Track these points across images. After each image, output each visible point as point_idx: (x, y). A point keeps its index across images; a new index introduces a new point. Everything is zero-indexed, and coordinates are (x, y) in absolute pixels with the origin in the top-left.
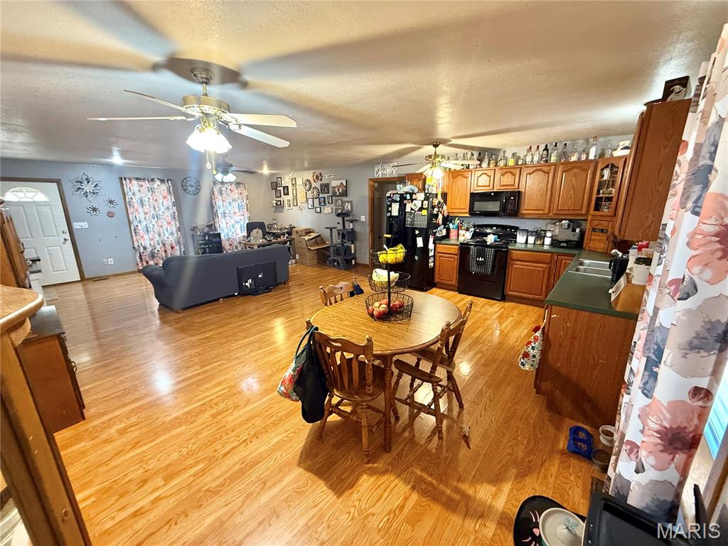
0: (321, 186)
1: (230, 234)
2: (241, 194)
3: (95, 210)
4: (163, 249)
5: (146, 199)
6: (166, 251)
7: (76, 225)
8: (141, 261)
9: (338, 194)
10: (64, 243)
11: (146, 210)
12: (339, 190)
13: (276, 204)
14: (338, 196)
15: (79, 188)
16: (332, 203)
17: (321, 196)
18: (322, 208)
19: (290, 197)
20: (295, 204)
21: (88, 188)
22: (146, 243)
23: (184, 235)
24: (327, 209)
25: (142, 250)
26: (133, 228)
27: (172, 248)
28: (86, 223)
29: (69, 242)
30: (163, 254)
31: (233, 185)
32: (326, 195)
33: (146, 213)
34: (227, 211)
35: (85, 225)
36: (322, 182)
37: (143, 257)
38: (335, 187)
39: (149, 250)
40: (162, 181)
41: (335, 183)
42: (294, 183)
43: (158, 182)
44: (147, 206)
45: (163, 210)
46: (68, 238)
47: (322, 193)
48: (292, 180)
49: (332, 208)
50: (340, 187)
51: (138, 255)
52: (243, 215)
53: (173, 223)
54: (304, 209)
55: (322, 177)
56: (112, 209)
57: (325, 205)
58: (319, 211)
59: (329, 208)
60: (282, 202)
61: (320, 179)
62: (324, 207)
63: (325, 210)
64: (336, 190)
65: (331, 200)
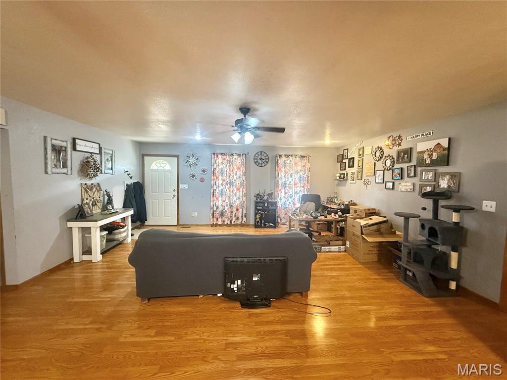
1: (287, 203)
2: (304, 166)
3: (193, 176)
4: (230, 210)
5: (226, 169)
6: (232, 212)
7: (181, 186)
8: (213, 218)
9: (428, 161)
10: (173, 198)
11: (224, 178)
12: (430, 156)
13: (340, 177)
14: (428, 165)
15: (188, 161)
16: (415, 176)
17: (397, 166)
18: (397, 183)
19: (355, 169)
20: (359, 177)
21: (192, 160)
22: (219, 203)
23: (248, 200)
24: (406, 185)
25: (215, 209)
26: (212, 191)
27: (237, 210)
28: (187, 185)
29: (176, 197)
30: (229, 214)
31: (297, 158)
32: (405, 166)
33: (223, 180)
34: (288, 182)
35: (186, 186)
36: (400, 148)
37: (215, 215)
38: (423, 152)
39: (221, 209)
40: (239, 155)
41: (421, 147)
42: (361, 153)
43: (235, 157)
44: (225, 175)
45: (235, 178)
46: (176, 194)
47: (398, 162)
48: (359, 150)
49: (414, 185)
50: (435, 150)
51: (212, 212)
52: (303, 187)
53: (241, 189)
54: (369, 183)
55: (401, 140)
56: (204, 176)
57: (402, 179)
58: (391, 187)
59: (408, 184)
60: (345, 176)
61: (398, 143)
62: (400, 181)
63: (400, 187)
64: (426, 156)
65: (413, 172)
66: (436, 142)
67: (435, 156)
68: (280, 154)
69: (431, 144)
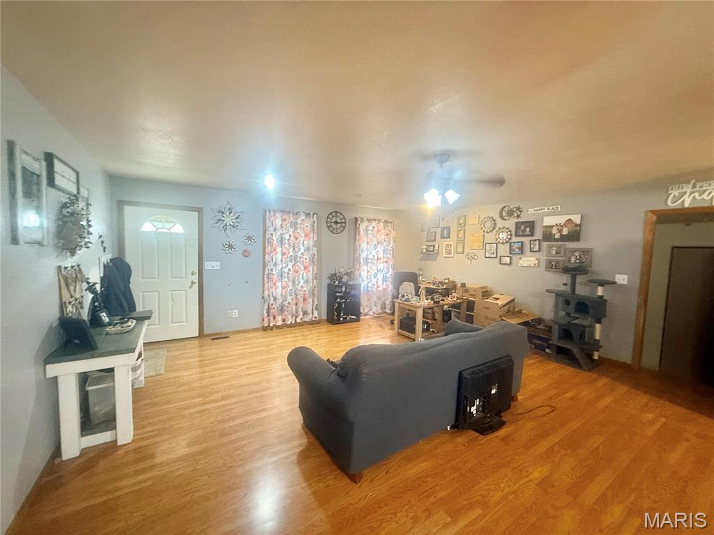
0: (518, 225)
1: (370, 285)
2: (387, 235)
3: (230, 247)
4: (294, 301)
5: (287, 236)
6: (296, 304)
7: (208, 265)
8: (268, 316)
9: (557, 236)
10: (191, 287)
11: (285, 251)
12: (560, 231)
13: (427, 249)
14: (557, 240)
15: (220, 220)
16: (540, 250)
17: (515, 239)
18: (515, 258)
19: (452, 242)
20: (460, 250)
21: (229, 220)
22: (278, 292)
23: (320, 284)
24: (529, 260)
25: (272, 302)
26: (266, 272)
27: (304, 300)
28: (218, 263)
29: (196, 286)
30: (294, 307)
31: (381, 224)
32: (526, 240)
33: (283, 254)
34: (370, 256)
35: (217, 265)
36: (519, 220)
37: (271, 311)
38: (551, 227)
39: (279, 302)
40: (308, 215)
41: (549, 221)
42: (462, 221)
43: (303, 217)
44: (286, 246)
45: (302, 251)
46: (196, 280)
47: (517, 235)
48: (459, 218)
49: (538, 259)
50: (565, 225)
51: (266, 307)
52: (387, 262)
53: (311, 268)
54: (476, 257)
55: (521, 211)
56: (249, 247)
57: (522, 253)
58: (508, 262)
59: (531, 259)
60: (437, 248)
61: (516, 215)
62: (519, 256)
63: (521, 261)
64: (555, 231)
65: (538, 246)
66: (568, 217)
67: (565, 232)
68: (362, 216)
69: (562, 219)
